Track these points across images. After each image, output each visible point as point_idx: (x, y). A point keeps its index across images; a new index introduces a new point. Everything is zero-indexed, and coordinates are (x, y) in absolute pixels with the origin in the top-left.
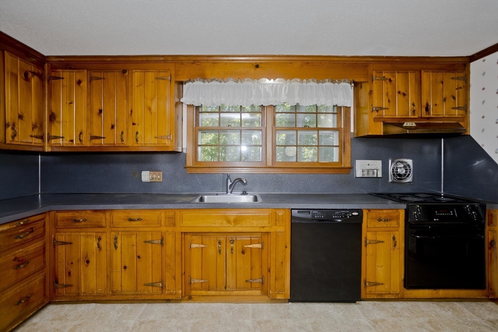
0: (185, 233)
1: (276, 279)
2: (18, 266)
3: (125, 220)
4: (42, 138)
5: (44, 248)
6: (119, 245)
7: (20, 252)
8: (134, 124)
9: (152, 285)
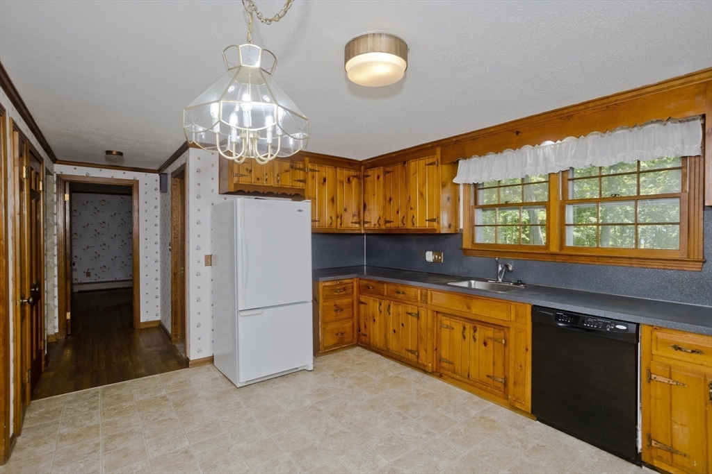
0: (437, 312)
1: (515, 383)
2: (336, 311)
3: (394, 291)
4: (359, 223)
5: (353, 304)
6: (391, 311)
7: (338, 302)
8: (411, 209)
9: (411, 351)
